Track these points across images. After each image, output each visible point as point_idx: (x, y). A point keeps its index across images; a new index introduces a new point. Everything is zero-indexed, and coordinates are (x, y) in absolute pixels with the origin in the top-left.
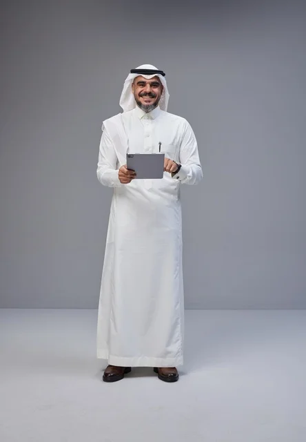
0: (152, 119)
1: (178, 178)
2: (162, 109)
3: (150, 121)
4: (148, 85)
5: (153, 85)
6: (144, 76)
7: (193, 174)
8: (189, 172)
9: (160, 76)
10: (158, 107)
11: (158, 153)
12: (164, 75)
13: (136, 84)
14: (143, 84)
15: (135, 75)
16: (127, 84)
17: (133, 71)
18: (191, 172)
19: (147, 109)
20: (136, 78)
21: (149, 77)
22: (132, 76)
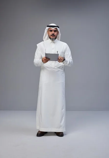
0: (55, 43)
1: (64, 63)
2: (58, 40)
3: (54, 44)
4: (53, 31)
5: (55, 31)
6: (51, 28)
7: (70, 62)
8: (68, 62)
9: (57, 28)
10: (57, 39)
11: (57, 53)
12: (59, 27)
13: (49, 31)
14: (51, 31)
15: (48, 28)
16: (46, 31)
17: (48, 26)
18: (69, 61)
19: (53, 40)
20: (49, 28)
21: (53, 28)
22: (47, 28)
